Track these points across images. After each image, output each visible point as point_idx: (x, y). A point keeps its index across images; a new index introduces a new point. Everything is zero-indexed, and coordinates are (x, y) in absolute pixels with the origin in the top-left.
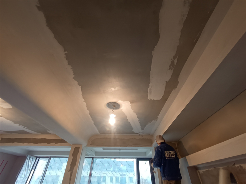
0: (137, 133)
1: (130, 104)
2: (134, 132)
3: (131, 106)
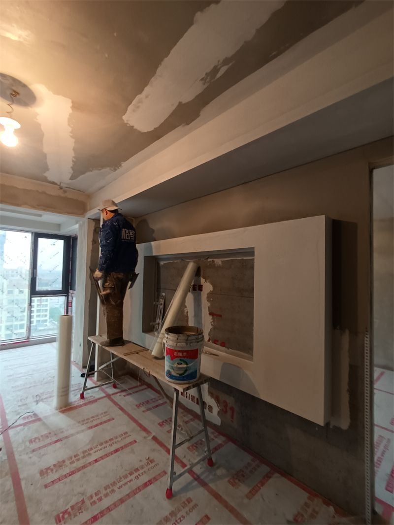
0: (54, 183)
1: (71, 111)
2: (46, 178)
3: (70, 115)
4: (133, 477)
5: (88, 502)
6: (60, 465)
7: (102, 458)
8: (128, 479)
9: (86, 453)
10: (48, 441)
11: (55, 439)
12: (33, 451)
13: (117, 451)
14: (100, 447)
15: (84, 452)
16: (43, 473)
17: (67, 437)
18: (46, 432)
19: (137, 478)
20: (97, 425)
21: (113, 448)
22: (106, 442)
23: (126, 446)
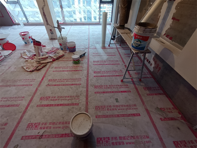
4: (114, 72)
5: (101, 72)
6: (98, 61)
7: (108, 64)
8: (113, 72)
9: (105, 61)
10: (97, 55)
11: (98, 55)
12: (93, 56)
13: (113, 64)
14: (109, 62)
15: (104, 61)
16: (94, 62)
17: (101, 56)
18: (97, 52)
19: (115, 73)
20: (110, 55)
21: (112, 63)
22: (111, 61)
23: (116, 64)
